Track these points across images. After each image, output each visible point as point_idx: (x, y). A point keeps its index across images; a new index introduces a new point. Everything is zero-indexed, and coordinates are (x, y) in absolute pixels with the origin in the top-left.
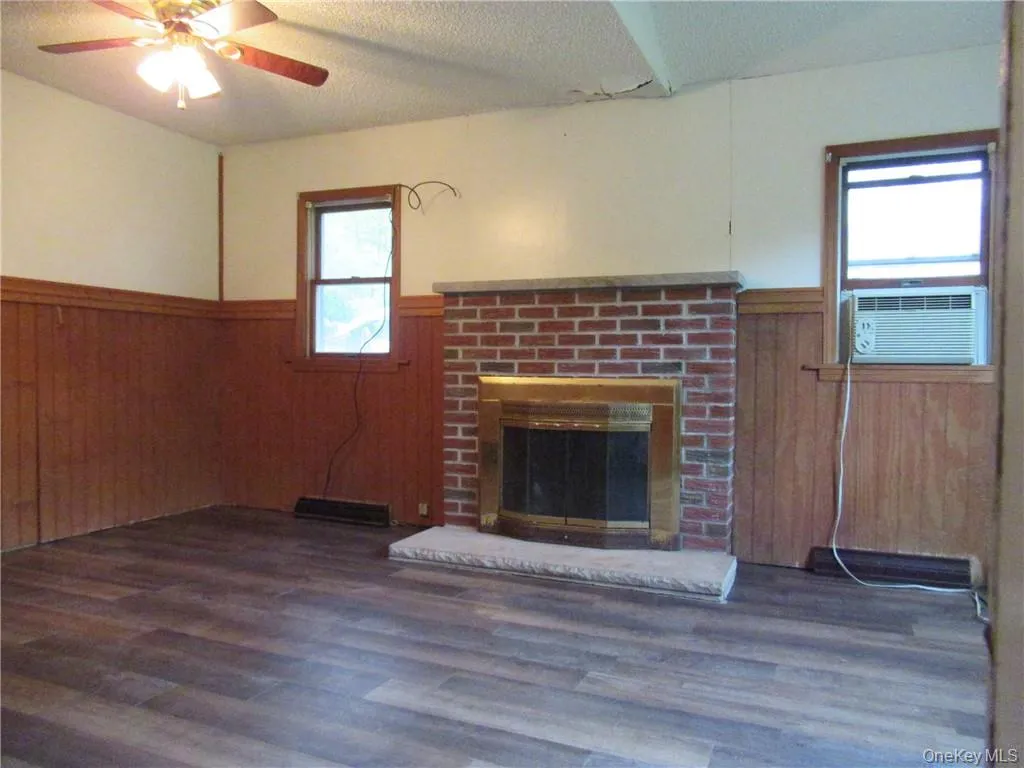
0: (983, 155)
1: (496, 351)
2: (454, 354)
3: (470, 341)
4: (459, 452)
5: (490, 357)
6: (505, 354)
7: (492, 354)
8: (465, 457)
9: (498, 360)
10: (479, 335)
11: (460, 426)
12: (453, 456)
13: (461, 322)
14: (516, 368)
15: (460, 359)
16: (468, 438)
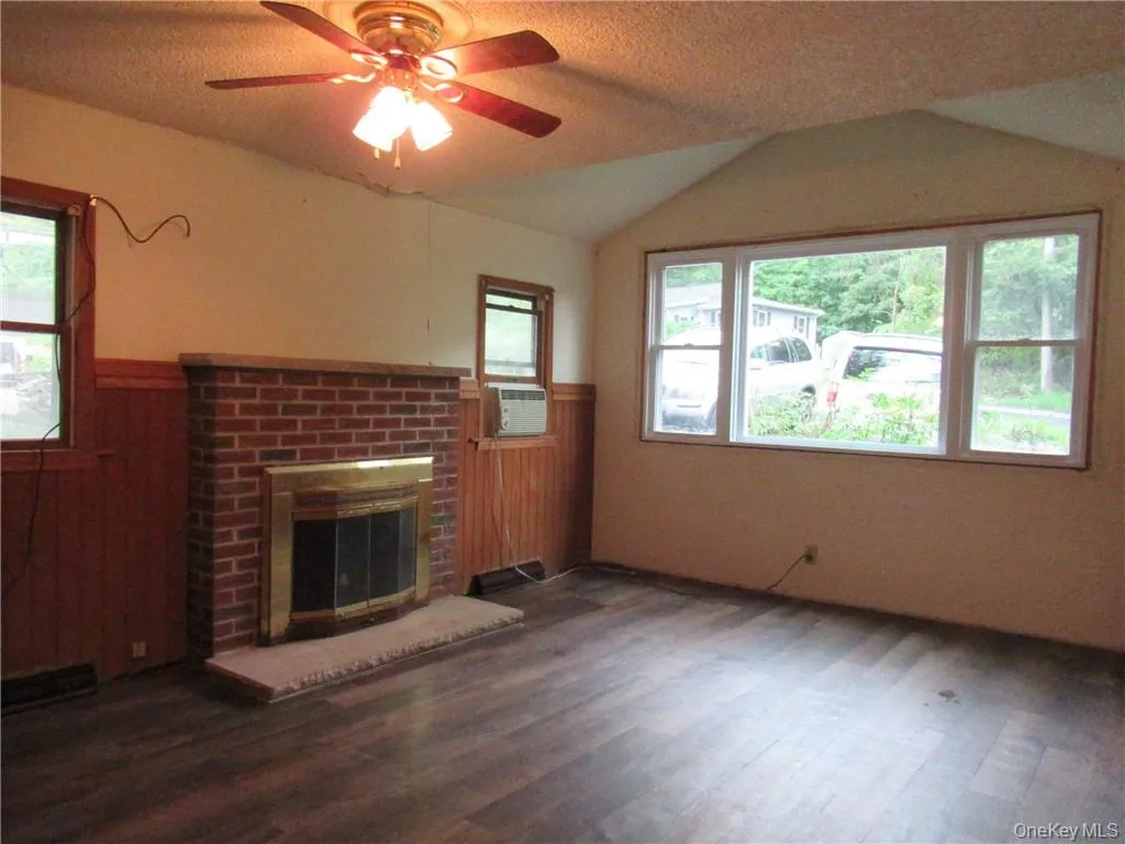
0: (534, 300)
1: (276, 437)
2: (229, 442)
3: (249, 425)
4: (234, 560)
5: (270, 444)
6: (287, 440)
7: (272, 441)
8: (241, 565)
9: (280, 447)
10: (258, 418)
11: (235, 530)
12: (227, 567)
13: (237, 403)
14: (298, 456)
15: (237, 448)
16: (246, 541)
